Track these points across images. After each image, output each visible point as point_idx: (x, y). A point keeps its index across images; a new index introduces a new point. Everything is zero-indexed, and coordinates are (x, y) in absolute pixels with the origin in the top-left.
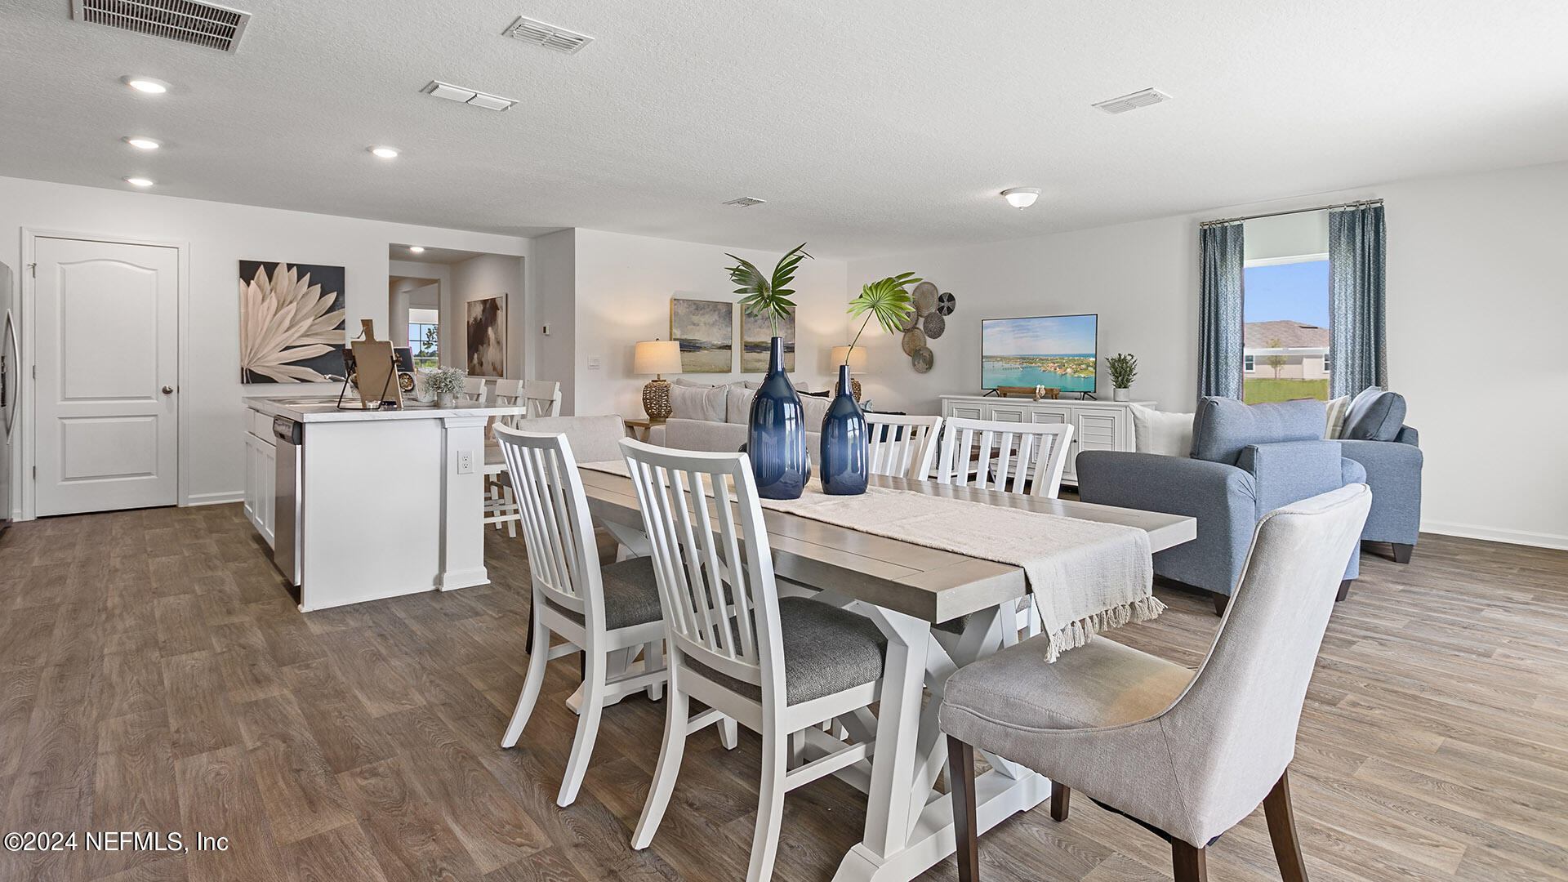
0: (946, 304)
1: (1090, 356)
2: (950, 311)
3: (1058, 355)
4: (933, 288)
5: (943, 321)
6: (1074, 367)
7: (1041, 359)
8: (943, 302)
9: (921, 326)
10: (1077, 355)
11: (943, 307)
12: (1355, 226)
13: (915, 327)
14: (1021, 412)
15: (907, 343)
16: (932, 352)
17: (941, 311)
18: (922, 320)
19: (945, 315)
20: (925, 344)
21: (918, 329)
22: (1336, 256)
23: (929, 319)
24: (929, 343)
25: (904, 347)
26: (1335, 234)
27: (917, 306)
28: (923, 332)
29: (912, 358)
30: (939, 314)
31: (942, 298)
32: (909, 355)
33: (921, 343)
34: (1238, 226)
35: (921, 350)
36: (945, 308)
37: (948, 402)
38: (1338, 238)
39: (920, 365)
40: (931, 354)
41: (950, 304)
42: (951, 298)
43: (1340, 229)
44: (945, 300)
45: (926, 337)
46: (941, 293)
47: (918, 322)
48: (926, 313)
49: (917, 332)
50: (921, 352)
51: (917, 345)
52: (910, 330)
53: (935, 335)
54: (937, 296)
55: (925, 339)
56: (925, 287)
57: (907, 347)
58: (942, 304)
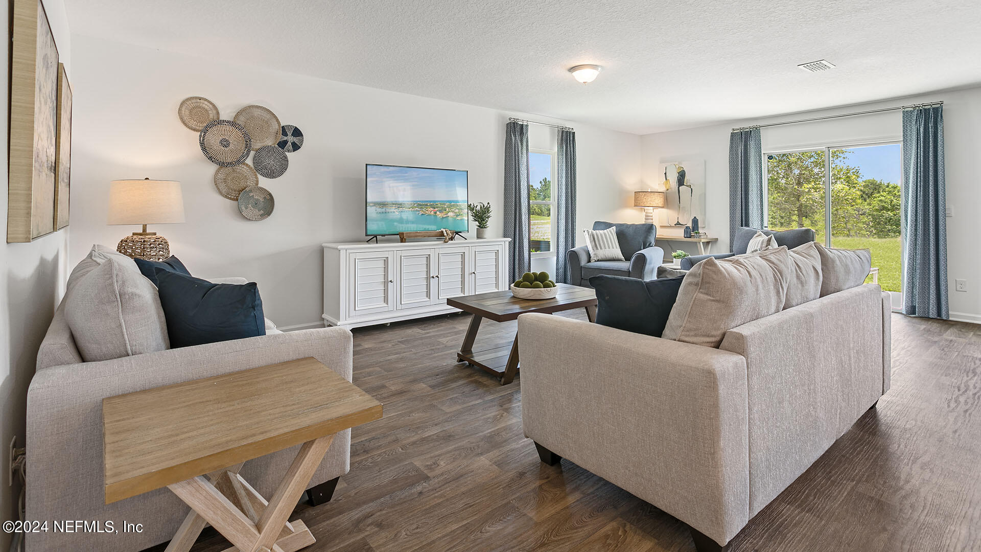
0: (290, 139)
2: (296, 147)
4: (268, 116)
5: (286, 159)
8: (286, 135)
9: (249, 161)
11: (285, 142)
12: (567, 139)
13: (240, 161)
14: (430, 255)
15: (225, 181)
16: (270, 195)
17: (283, 144)
18: (252, 153)
19: (289, 151)
20: (257, 184)
21: (244, 164)
22: (560, 153)
23: (264, 153)
24: (264, 182)
25: (217, 187)
26: (559, 142)
27: (245, 135)
28: (253, 168)
29: (235, 203)
30: (280, 149)
31: (284, 131)
32: (226, 197)
33: (251, 183)
34: (527, 126)
35: (251, 191)
36: (289, 143)
37: (348, 254)
38: (562, 144)
39: (249, 211)
40: (268, 197)
41: (296, 140)
42: (297, 133)
43: (562, 140)
44: (290, 134)
45: (260, 177)
46: (282, 124)
47: (248, 155)
48: (258, 145)
49: (241, 168)
50: (251, 194)
51: (242, 185)
52: (231, 163)
53: (272, 174)
54: (277, 127)
55: (257, 178)
56: (257, 113)
57: (222, 186)
58: (285, 138)
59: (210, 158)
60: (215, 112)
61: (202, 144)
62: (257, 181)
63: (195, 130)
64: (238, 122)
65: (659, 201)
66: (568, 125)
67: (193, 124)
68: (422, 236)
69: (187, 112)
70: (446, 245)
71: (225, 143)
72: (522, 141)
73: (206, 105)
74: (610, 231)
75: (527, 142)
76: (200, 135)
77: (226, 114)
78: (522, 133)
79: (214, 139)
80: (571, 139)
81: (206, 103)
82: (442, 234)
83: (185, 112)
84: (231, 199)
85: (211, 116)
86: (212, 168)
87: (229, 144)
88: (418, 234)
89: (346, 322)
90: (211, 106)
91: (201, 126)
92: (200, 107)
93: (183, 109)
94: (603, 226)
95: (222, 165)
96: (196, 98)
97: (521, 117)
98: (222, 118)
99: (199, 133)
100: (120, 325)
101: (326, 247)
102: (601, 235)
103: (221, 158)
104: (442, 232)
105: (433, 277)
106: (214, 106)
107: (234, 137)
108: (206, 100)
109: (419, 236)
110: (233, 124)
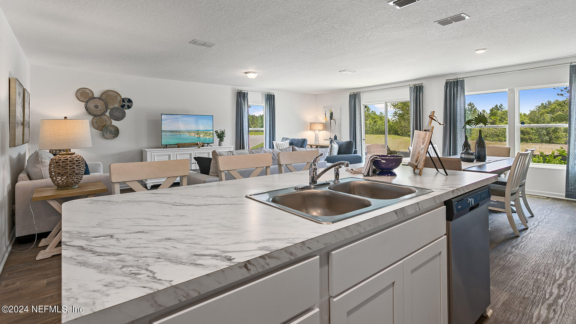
0: (126, 104)
1: (211, 130)
2: (129, 107)
3: (197, 130)
4: (116, 94)
5: (125, 112)
6: (204, 134)
7: (188, 132)
8: (125, 102)
9: (107, 114)
10: (205, 130)
11: (124, 105)
12: (270, 99)
13: (103, 114)
14: (191, 153)
15: (97, 122)
16: (117, 128)
17: (123, 106)
18: (109, 110)
19: (126, 109)
20: (111, 124)
21: (105, 115)
22: (266, 105)
23: (114, 111)
24: (114, 123)
25: (93, 125)
26: (266, 100)
27: (105, 103)
28: (109, 117)
29: (102, 131)
30: (122, 108)
31: (123, 100)
32: (97, 129)
33: (108, 123)
34: (247, 93)
35: (108, 127)
36: (126, 106)
37: (151, 153)
38: (267, 101)
39: (108, 135)
40: (116, 129)
41: (129, 104)
42: (130, 101)
43: (267, 99)
44: (126, 101)
45: (112, 120)
46: (122, 98)
47: (106, 111)
48: (112, 107)
49: (104, 117)
50: (108, 128)
51: (105, 124)
52: (99, 115)
53: (118, 119)
54: (120, 99)
55: (111, 121)
56: (111, 93)
57: (95, 125)
58: (124, 104)
59: (90, 113)
60: (92, 94)
61: (86, 108)
62: (111, 122)
63: (83, 102)
64: (102, 98)
65: (320, 127)
66: (272, 92)
67: (82, 99)
68: (187, 145)
69: (80, 95)
70: (199, 149)
71: (96, 107)
72: (244, 101)
73: (88, 91)
74: (286, 142)
75: (248, 100)
76: (85, 104)
77: (96, 95)
78: (244, 97)
79: (91, 105)
80: (273, 98)
81: (88, 90)
82: (197, 144)
83: (79, 94)
84: (99, 130)
85: (90, 96)
86: (91, 117)
87: (98, 107)
88: (185, 144)
89: (150, 182)
90: (90, 91)
91: (86, 100)
92: (85, 92)
93: (78, 93)
94: (285, 139)
95: (95, 116)
96: (83, 88)
97: (244, 89)
98: (95, 96)
99: (85, 103)
100: (41, 170)
101: (144, 150)
102: (281, 144)
103: (95, 113)
104: (198, 143)
105: (193, 163)
106: (91, 91)
107: (100, 104)
108: (88, 89)
109: (186, 145)
110: (100, 98)
